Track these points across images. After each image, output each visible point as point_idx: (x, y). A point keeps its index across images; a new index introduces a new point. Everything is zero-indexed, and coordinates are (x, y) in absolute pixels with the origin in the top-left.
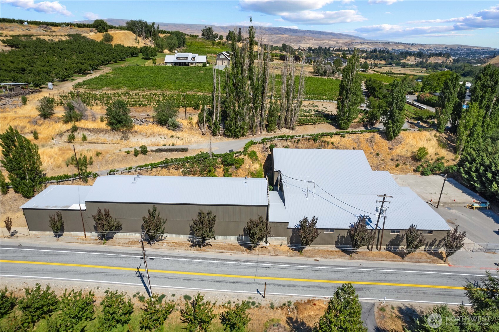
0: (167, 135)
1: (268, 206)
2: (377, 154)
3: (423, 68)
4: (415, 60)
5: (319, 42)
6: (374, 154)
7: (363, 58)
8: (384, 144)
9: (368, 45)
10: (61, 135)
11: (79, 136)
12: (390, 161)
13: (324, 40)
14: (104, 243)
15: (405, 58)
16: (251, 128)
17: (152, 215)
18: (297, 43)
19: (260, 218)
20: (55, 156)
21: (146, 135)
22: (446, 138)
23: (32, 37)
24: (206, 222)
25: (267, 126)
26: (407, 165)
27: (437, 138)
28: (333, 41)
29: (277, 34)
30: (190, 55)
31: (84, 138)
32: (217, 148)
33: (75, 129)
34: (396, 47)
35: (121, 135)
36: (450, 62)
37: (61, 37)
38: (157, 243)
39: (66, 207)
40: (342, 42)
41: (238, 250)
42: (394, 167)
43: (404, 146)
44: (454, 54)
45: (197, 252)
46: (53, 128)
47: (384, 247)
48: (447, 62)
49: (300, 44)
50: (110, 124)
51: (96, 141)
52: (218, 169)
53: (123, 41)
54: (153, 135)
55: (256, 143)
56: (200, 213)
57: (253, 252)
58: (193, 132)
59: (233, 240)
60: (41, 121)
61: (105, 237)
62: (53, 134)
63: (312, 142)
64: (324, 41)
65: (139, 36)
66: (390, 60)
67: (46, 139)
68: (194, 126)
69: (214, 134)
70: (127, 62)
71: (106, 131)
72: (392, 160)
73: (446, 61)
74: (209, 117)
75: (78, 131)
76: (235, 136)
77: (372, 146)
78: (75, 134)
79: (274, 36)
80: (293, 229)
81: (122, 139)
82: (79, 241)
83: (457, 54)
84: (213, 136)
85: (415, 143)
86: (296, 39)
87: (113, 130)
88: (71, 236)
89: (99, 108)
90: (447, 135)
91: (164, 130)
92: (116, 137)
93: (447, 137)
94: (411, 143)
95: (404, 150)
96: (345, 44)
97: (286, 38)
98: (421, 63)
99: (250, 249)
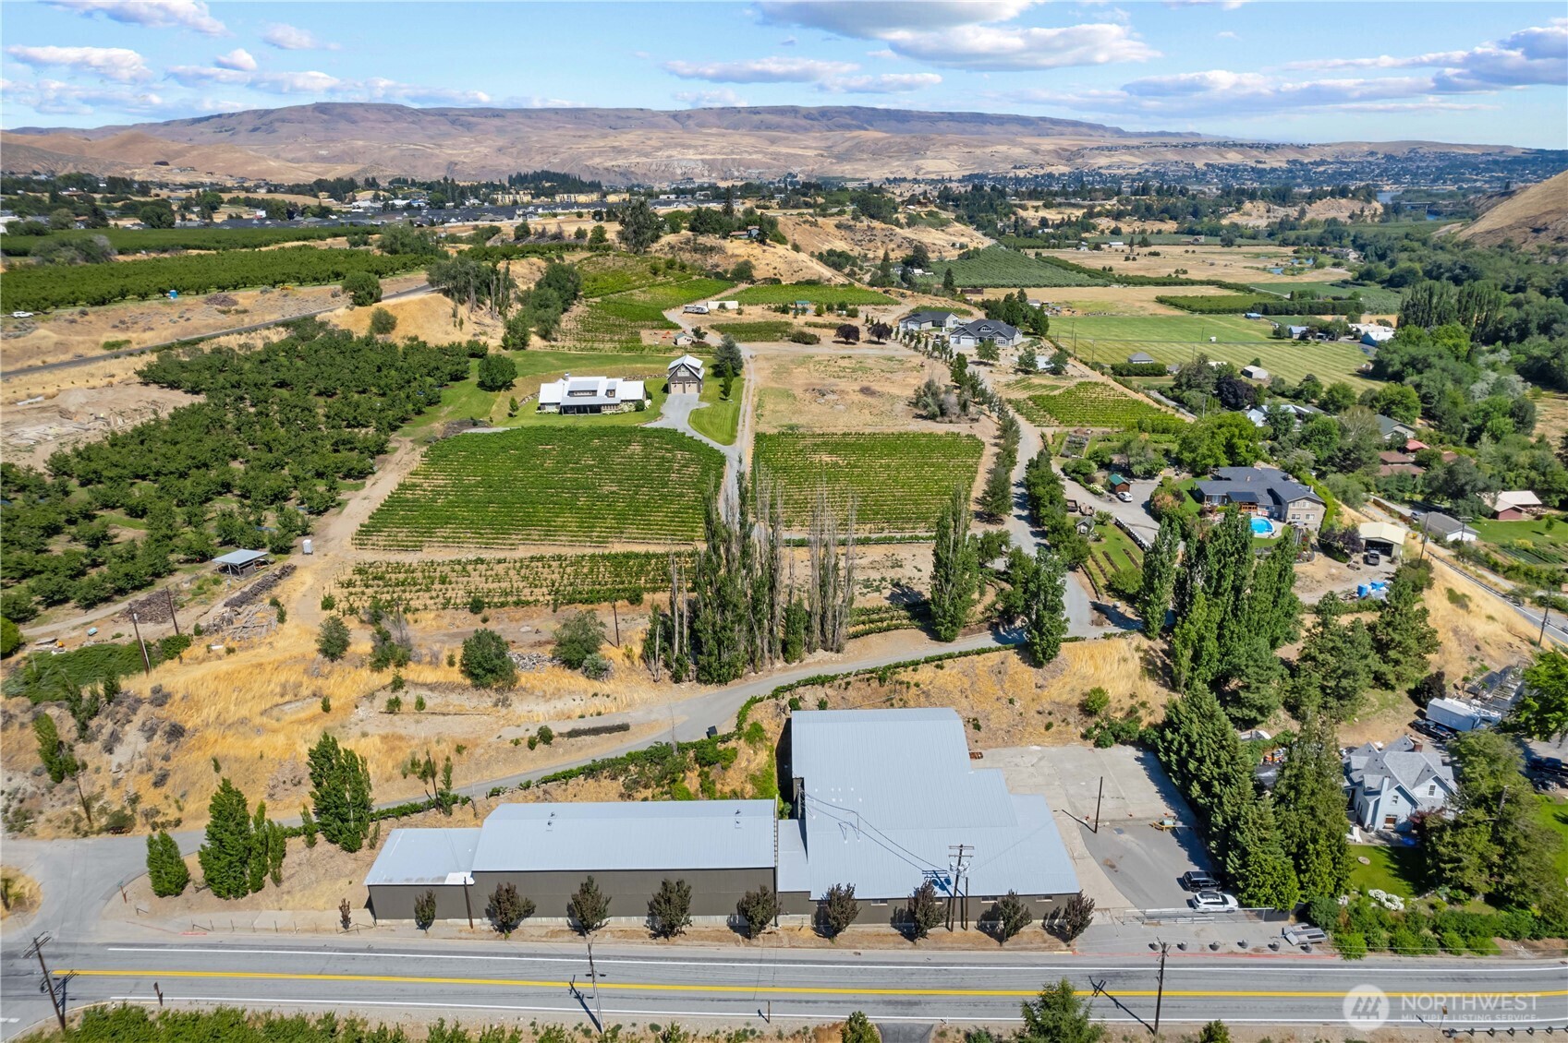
0: (586, 692)
1: (774, 869)
2: (1011, 701)
3: (1287, 245)
4: (1268, 211)
5: (978, 151)
6: (1004, 701)
7: (1108, 214)
8: (1026, 676)
9: (1131, 155)
10: (371, 696)
11: (408, 698)
12: (1036, 716)
13: (994, 143)
14: (506, 938)
15: (1238, 209)
16: (752, 660)
17: (586, 889)
18: (911, 159)
19: (763, 888)
20: (377, 756)
21: (544, 696)
22: (1163, 651)
23: (200, 346)
24: (674, 897)
25: (784, 650)
26: (1068, 724)
27: (1142, 654)
28: (1021, 145)
29: (848, 127)
30: (602, 383)
31: (420, 705)
32: (685, 718)
33: (398, 684)
34: (1217, 157)
35: (495, 696)
36: (1374, 215)
37: (266, 333)
38: (593, 933)
39: (439, 879)
40: (1051, 147)
41: (729, 940)
42: (1043, 731)
43: (1067, 680)
44: (1398, 174)
45: (661, 947)
46: (354, 682)
47: (972, 924)
48: (1366, 213)
49: (919, 162)
50: (468, 671)
51: (445, 710)
52: (688, 774)
53: (422, 327)
54: (558, 694)
55: (761, 700)
56: (664, 884)
57: (754, 942)
58: (635, 676)
59: (721, 921)
60: (327, 666)
61: (506, 927)
62: (354, 695)
63: (875, 684)
64: (994, 149)
65: (462, 302)
66: (1190, 217)
67: (344, 708)
68: (636, 663)
69: (677, 679)
70: (446, 410)
71: (465, 689)
72: (1039, 713)
73: (1362, 211)
74: (666, 645)
75: (405, 689)
76: (720, 682)
77: (1001, 682)
78: (400, 694)
79: (837, 135)
80: (820, 902)
81: (496, 705)
82: (463, 935)
83: (1405, 171)
84: (676, 682)
85: (1092, 671)
86: (907, 144)
87: (476, 687)
88: (447, 925)
89: (432, 615)
90: (1166, 641)
91: (576, 680)
92: (486, 699)
93: (1166, 647)
94: (1084, 670)
95: (1068, 688)
96: (1061, 154)
97: (876, 141)
98: (1284, 225)
99: (749, 938)
